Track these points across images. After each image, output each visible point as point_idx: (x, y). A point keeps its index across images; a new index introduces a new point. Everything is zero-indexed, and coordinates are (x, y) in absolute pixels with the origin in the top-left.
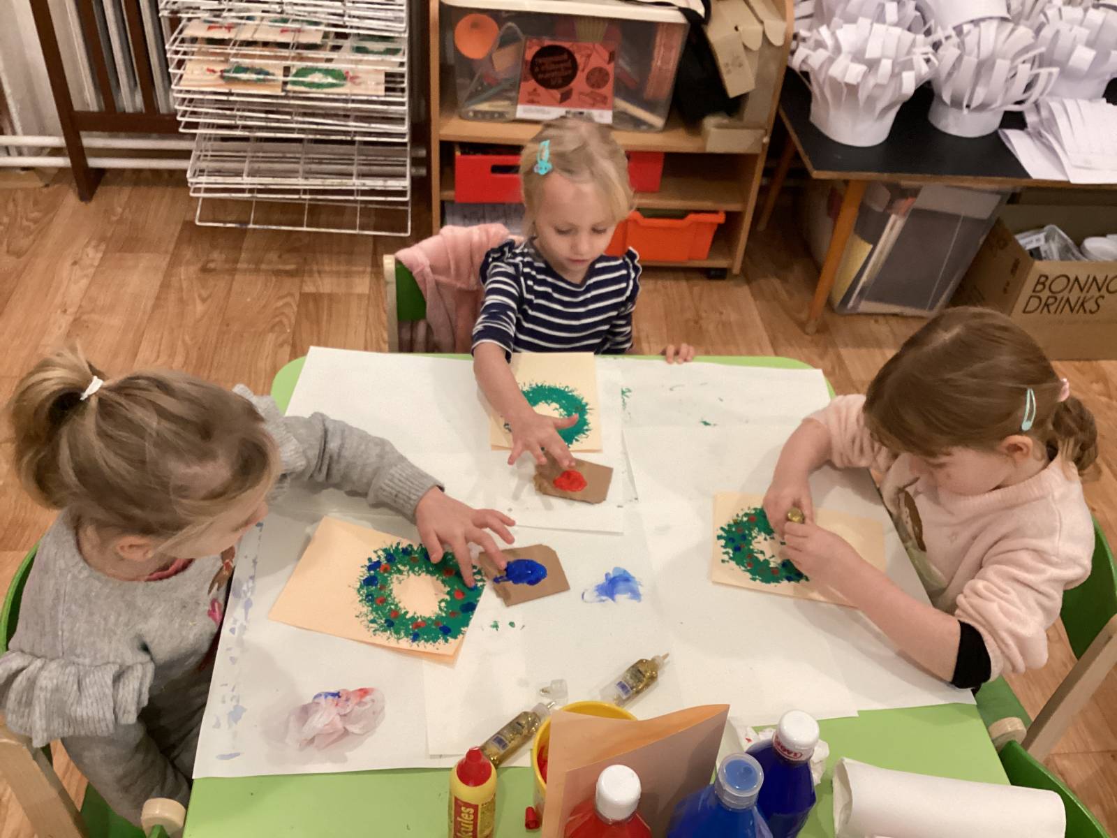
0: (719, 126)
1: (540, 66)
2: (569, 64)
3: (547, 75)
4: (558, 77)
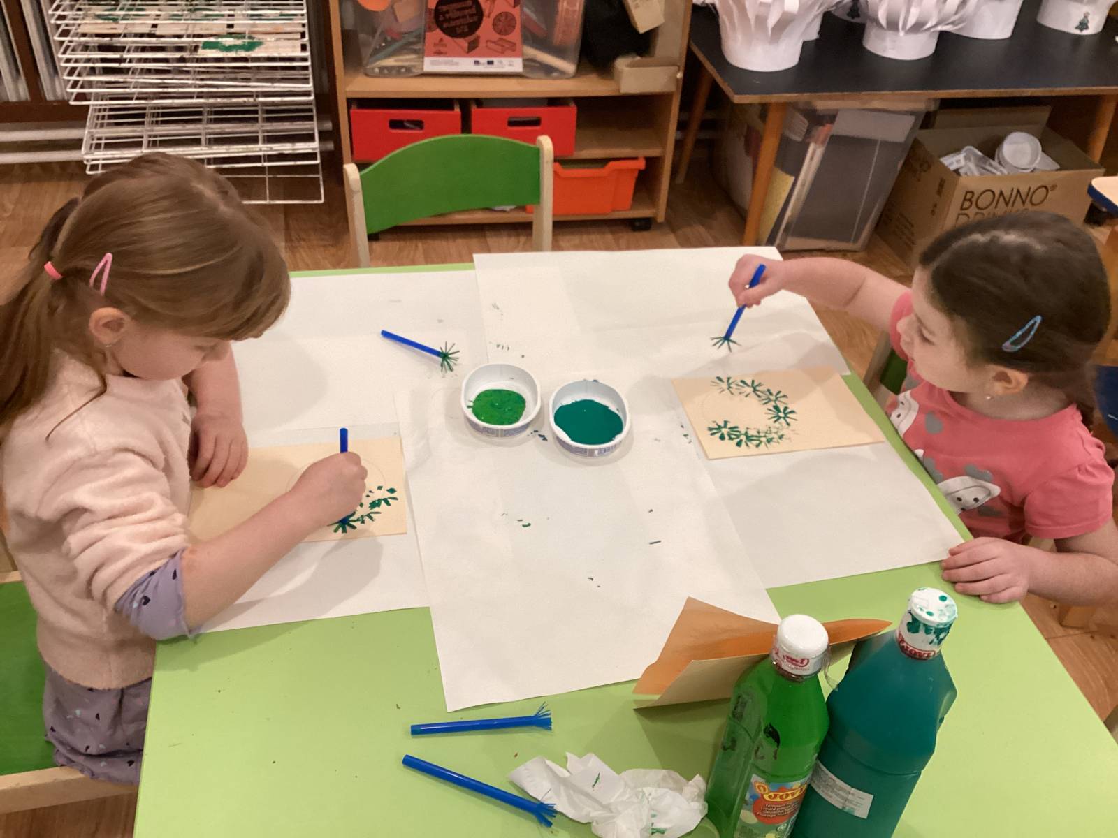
0: (631, 65)
1: (444, 14)
2: (473, 11)
3: (453, 24)
4: (464, 25)
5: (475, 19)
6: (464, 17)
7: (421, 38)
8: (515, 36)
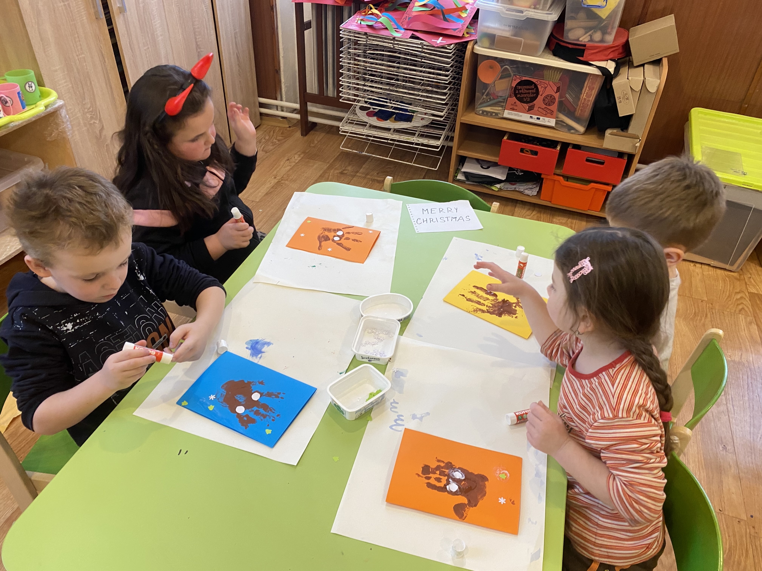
0: (613, 135)
1: (519, 90)
2: (534, 91)
3: (522, 96)
4: (527, 97)
5: (535, 95)
6: (529, 93)
7: (505, 100)
8: (554, 107)
